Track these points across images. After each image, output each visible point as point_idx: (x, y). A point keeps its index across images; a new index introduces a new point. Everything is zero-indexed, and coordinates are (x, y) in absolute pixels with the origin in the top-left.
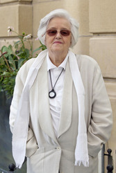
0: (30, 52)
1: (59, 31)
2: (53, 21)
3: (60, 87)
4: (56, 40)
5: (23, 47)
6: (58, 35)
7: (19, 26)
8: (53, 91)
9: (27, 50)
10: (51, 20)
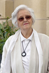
0: (12, 28)
1: (24, 17)
2: (20, 13)
3: (28, 50)
4: (24, 23)
5: (8, 25)
6: (25, 20)
7: (6, 13)
8: (24, 52)
9: (10, 27)
10: (18, 12)
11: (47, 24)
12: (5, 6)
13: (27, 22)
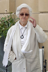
7: (10, 9)
11: (39, 17)
12: (9, 4)
13: (25, 18)
